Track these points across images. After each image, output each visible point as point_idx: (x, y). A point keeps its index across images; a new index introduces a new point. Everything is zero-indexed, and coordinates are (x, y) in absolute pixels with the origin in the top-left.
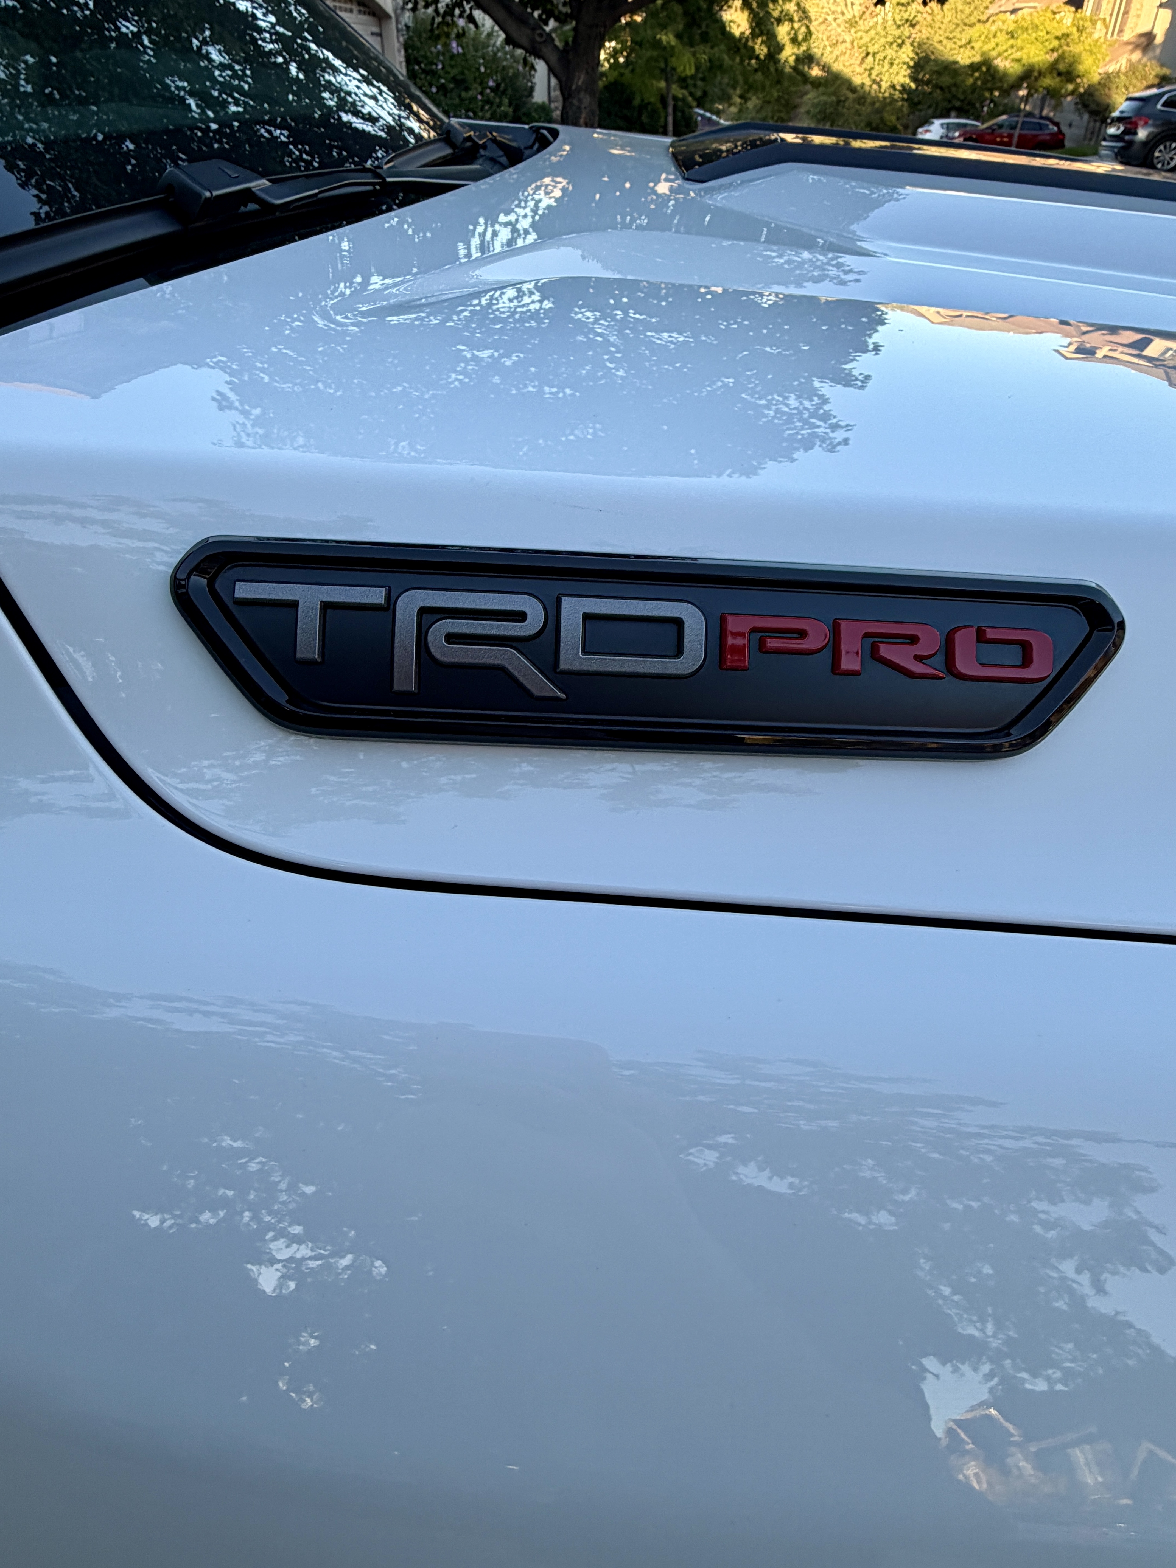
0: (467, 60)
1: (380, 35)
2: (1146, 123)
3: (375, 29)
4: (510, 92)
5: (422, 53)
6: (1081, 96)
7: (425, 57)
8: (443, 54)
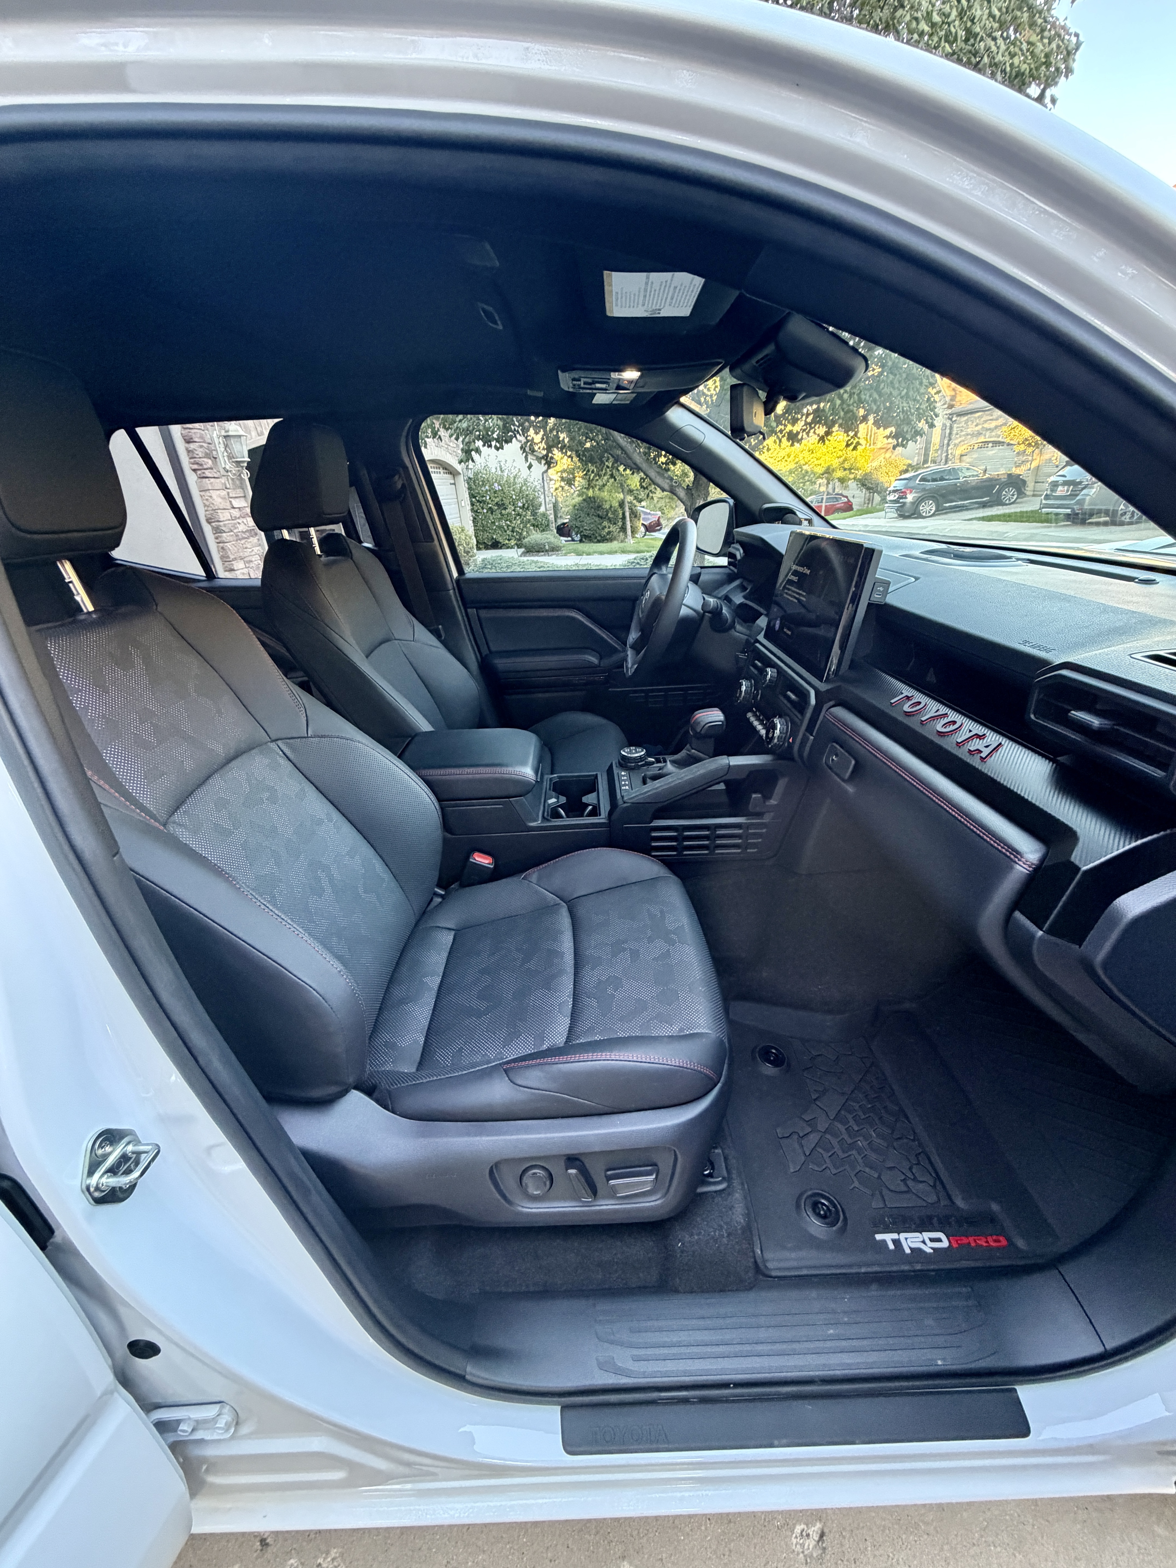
0: (504, 493)
1: (454, 484)
2: (911, 492)
4: (531, 508)
5: (477, 491)
6: (860, 480)
7: (479, 493)
8: (490, 491)
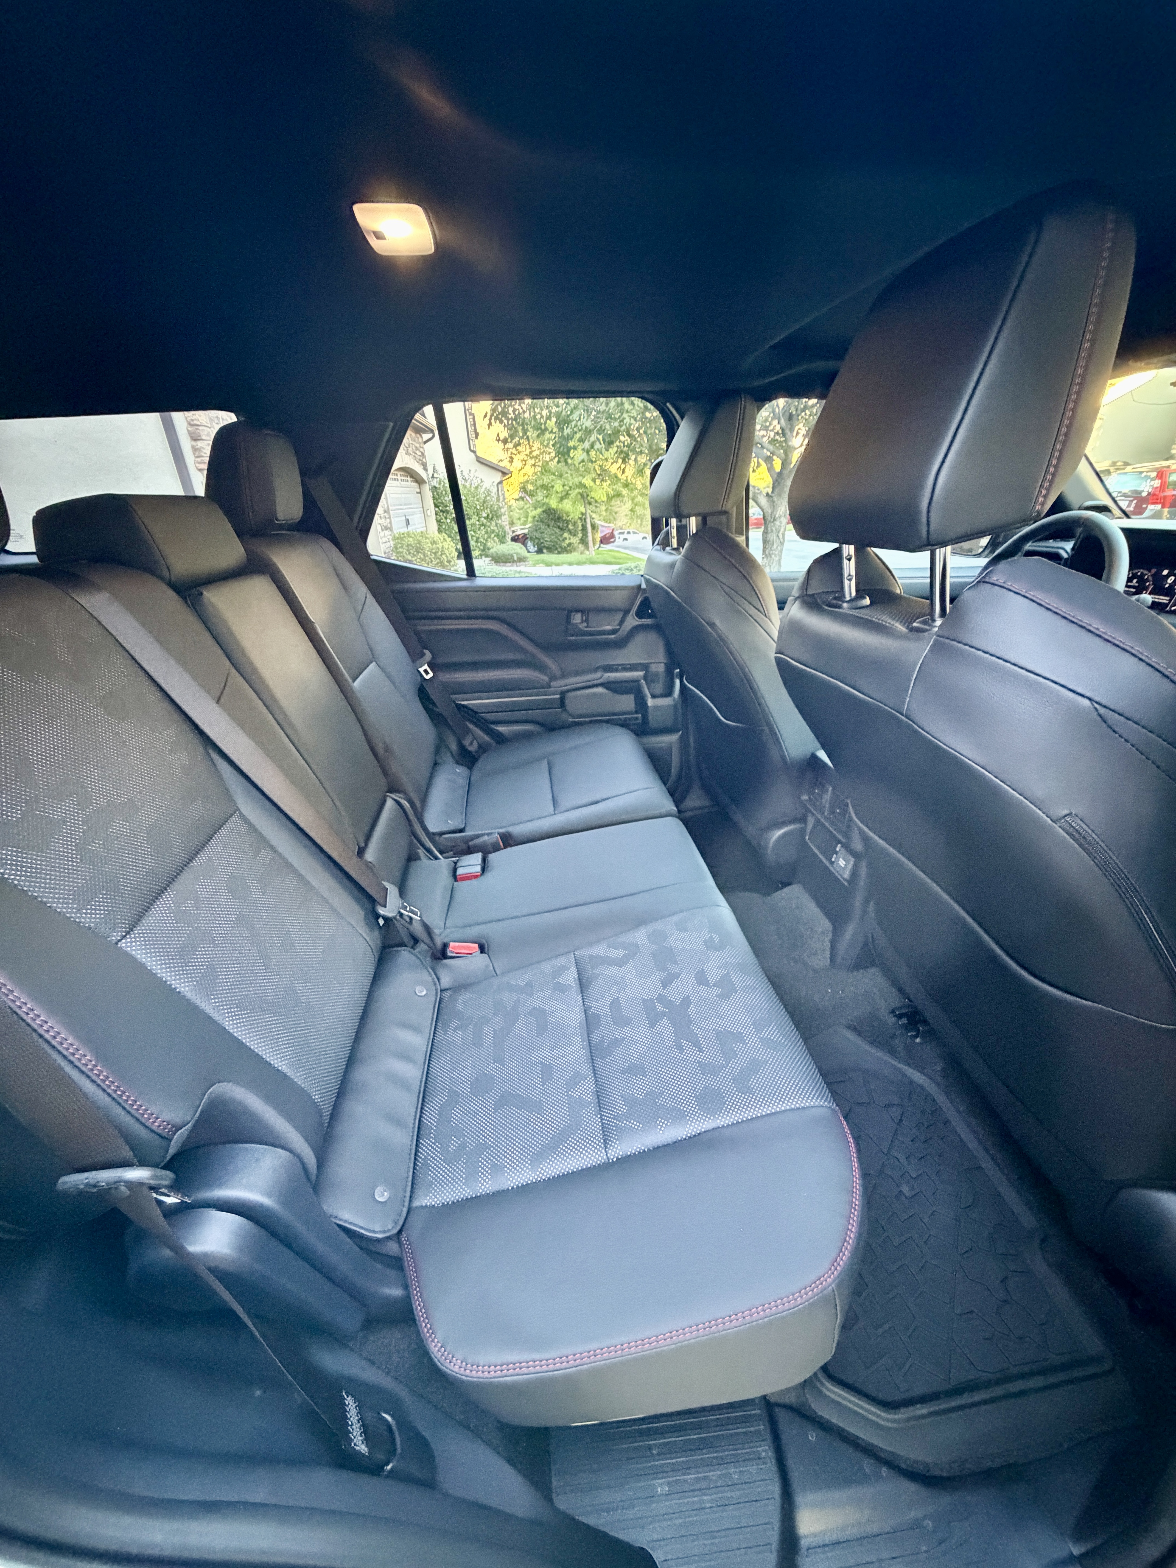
1: (420, 493)
3: (418, 490)
5: (440, 501)
